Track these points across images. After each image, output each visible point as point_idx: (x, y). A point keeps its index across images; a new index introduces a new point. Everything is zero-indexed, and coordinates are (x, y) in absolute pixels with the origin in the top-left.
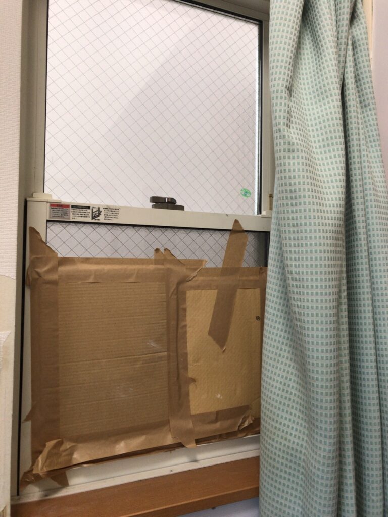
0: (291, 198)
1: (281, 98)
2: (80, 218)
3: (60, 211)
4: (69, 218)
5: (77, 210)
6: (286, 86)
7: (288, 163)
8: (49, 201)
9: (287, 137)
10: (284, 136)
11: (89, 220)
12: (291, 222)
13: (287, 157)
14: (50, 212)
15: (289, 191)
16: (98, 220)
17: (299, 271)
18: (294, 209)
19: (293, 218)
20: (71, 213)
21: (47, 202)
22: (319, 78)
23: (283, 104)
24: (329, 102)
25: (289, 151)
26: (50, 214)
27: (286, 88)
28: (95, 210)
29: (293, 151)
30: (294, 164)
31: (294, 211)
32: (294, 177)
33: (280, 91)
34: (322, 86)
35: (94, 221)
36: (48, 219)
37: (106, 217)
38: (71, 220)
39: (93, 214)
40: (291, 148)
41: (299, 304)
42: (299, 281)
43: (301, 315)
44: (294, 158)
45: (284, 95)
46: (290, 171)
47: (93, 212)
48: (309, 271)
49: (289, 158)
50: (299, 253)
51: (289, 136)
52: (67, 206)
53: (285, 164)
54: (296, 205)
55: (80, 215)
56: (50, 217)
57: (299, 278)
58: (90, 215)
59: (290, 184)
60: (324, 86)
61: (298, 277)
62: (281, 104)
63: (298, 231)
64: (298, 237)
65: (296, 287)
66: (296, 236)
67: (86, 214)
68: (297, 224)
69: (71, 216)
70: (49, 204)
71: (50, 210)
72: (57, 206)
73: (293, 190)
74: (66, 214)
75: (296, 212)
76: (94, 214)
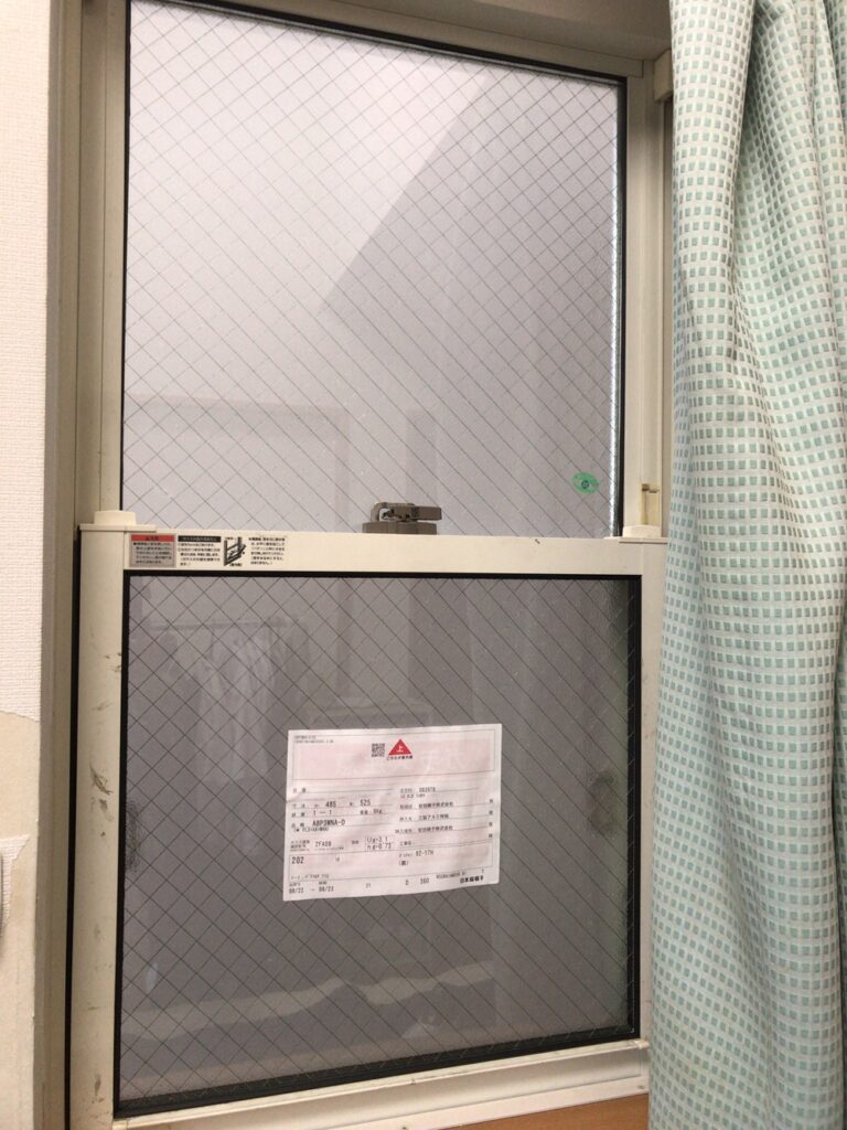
0: (732, 532)
1: (712, 286)
2: (199, 562)
3: (153, 551)
4: (173, 565)
5: (192, 546)
6: (724, 256)
7: (729, 446)
8: (129, 529)
9: (725, 383)
10: (719, 384)
11: (219, 566)
12: (730, 590)
13: (725, 433)
14: (131, 553)
15: (726, 516)
16: (239, 565)
17: (750, 707)
18: (738, 559)
19: (734, 581)
20: (178, 553)
21: (125, 532)
22: (775, 235)
23: (717, 303)
24: (800, 295)
25: (731, 417)
26: (131, 559)
27: (724, 261)
28: (230, 543)
29: (741, 418)
30: (742, 450)
31: (739, 563)
32: (742, 483)
33: (708, 271)
34: (784, 256)
35: (228, 568)
36: (127, 568)
37: (256, 558)
38: (178, 567)
39: (226, 554)
40: (736, 410)
41: (750, 784)
42: (752, 729)
43: (753, 809)
44: (741, 434)
45: (719, 280)
46: (731, 467)
47: (226, 549)
48: (774, 709)
49: (730, 433)
50: (748, 664)
51: (730, 381)
52: (170, 538)
53: (719, 449)
54: (743, 549)
55: (197, 557)
56: (131, 565)
57: (751, 724)
58: (221, 555)
59: (731, 499)
60: (788, 255)
61: (747, 720)
62: (711, 303)
63: (746, 610)
64: (746, 627)
65: (744, 742)
66: (742, 622)
67: (211, 553)
68: (744, 594)
69: (179, 559)
70: (128, 536)
71: (131, 548)
72: (147, 538)
73: (737, 514)
74: (167, 555)
75: (743, 566)
76: (229, 552)
